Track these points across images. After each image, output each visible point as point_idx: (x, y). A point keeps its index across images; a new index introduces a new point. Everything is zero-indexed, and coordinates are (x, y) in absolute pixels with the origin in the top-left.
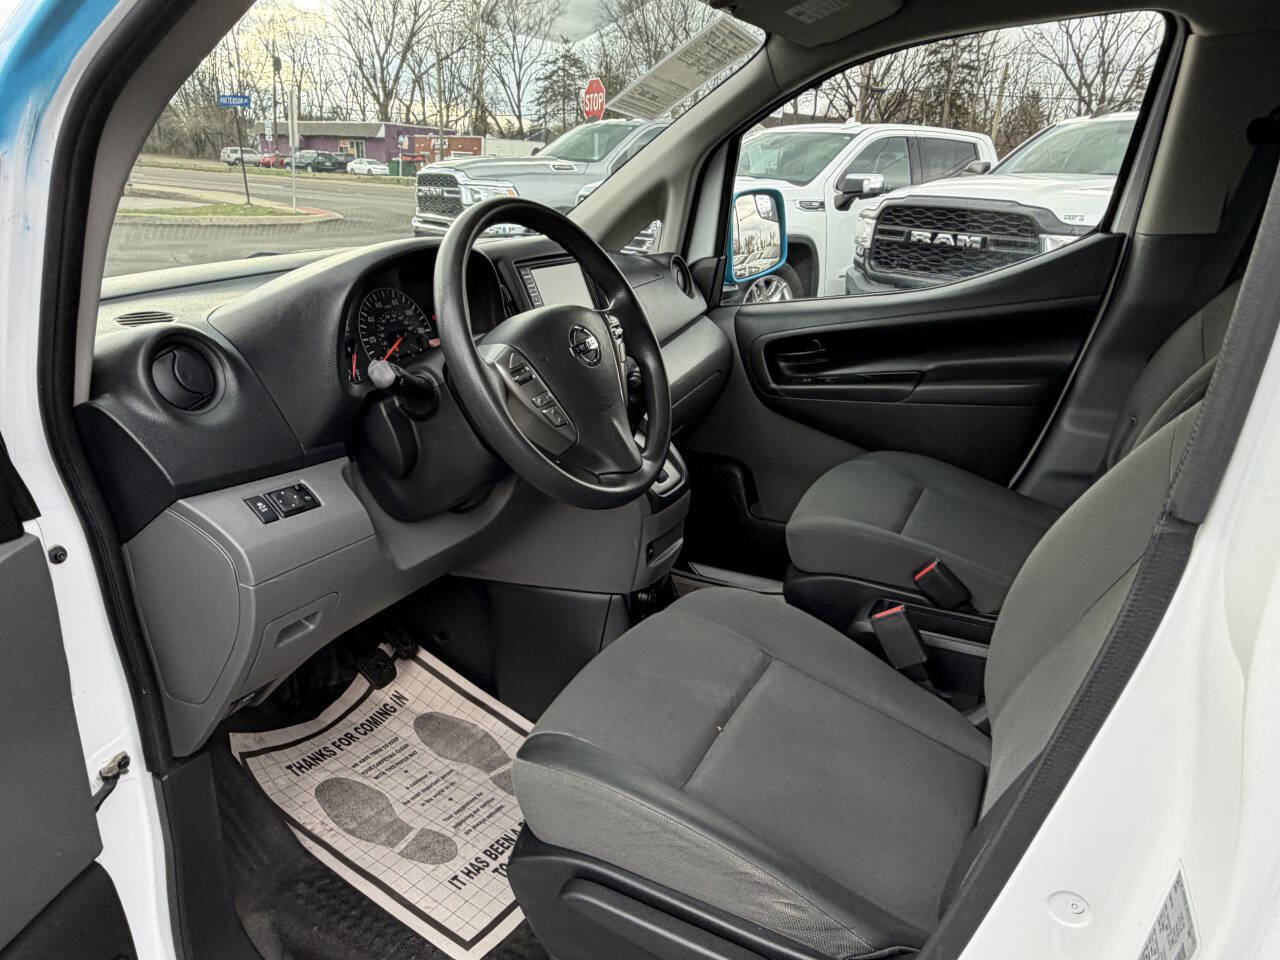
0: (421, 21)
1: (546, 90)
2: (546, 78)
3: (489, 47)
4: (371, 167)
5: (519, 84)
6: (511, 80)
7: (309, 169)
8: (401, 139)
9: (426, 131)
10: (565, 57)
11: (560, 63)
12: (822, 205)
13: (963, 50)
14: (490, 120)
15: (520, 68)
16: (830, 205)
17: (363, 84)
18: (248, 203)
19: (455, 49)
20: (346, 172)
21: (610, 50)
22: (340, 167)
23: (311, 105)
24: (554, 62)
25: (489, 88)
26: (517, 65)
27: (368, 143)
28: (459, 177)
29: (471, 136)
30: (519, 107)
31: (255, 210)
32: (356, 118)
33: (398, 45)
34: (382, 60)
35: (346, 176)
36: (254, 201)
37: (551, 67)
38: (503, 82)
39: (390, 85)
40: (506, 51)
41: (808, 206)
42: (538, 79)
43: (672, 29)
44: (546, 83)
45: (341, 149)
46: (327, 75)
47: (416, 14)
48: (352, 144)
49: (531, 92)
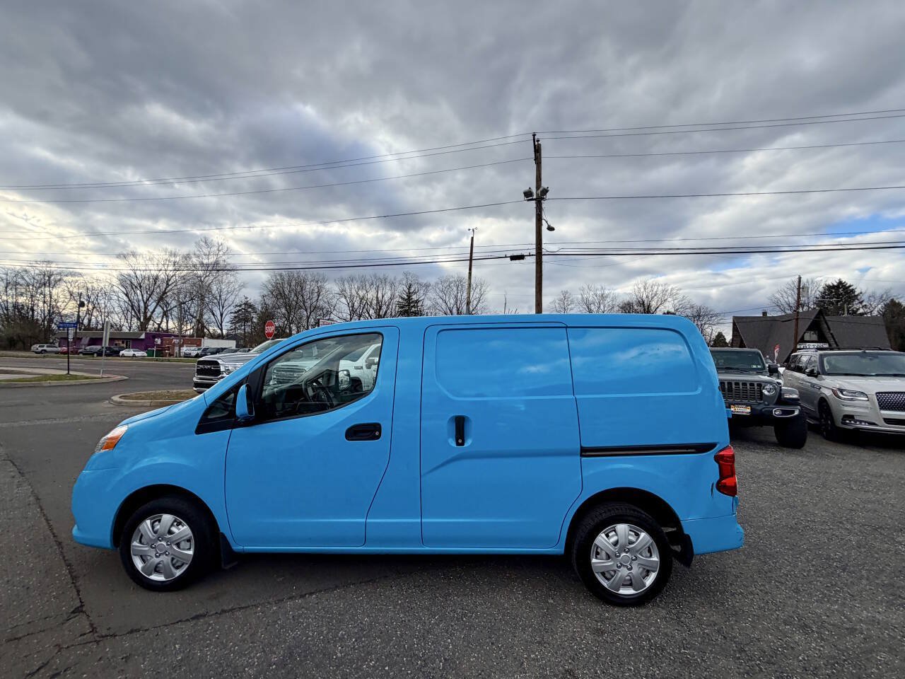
0: (170, 287)
1: (235, 317)
2: (236, 312)
3: (206, 299)
4: (135, 353)
5: (222, 315)
6: (218, 314)
7: (95, 355)
8: (156, 339)
9: (170, 336)
10: (245, 304)
11: (243, 306)
12: (362, 368)
13: (412, 307)
14: (205, 330)
15: (223, 308)
16: (364, 367)
17: (131, 313)
18: (68, 373)
19: (187, 299)
20: (119, 356)
21: (267, 302)
22: (116, 353)
23: (97, 322)
24: (240, 306)
25: (205, 317)
26: (221, 307)
27: (133, 342)
28: (220, 361)
29: (195, 338)
30: (221, 324)
31: (75, 377)
32: (125, 329)
33: (155, 297)
34: (145, 303)
35: (118, 358)
36: (71, 373)
37: (238, 308)
38: (213, 314)
39: (149, 314)
40: (215, 301)
41: (357, 368)
42: (231, 313)
43: (296, 295)
44: (236, 315)
45: (116, 344)
46: (109, 308)
47: (167, 284)
48: (123, 343)
49: (227, 319)
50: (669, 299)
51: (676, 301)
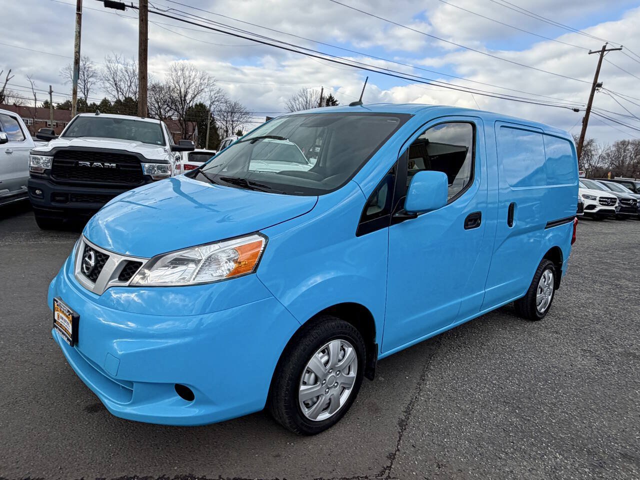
50: (206, 90)
51: (212, 93)
